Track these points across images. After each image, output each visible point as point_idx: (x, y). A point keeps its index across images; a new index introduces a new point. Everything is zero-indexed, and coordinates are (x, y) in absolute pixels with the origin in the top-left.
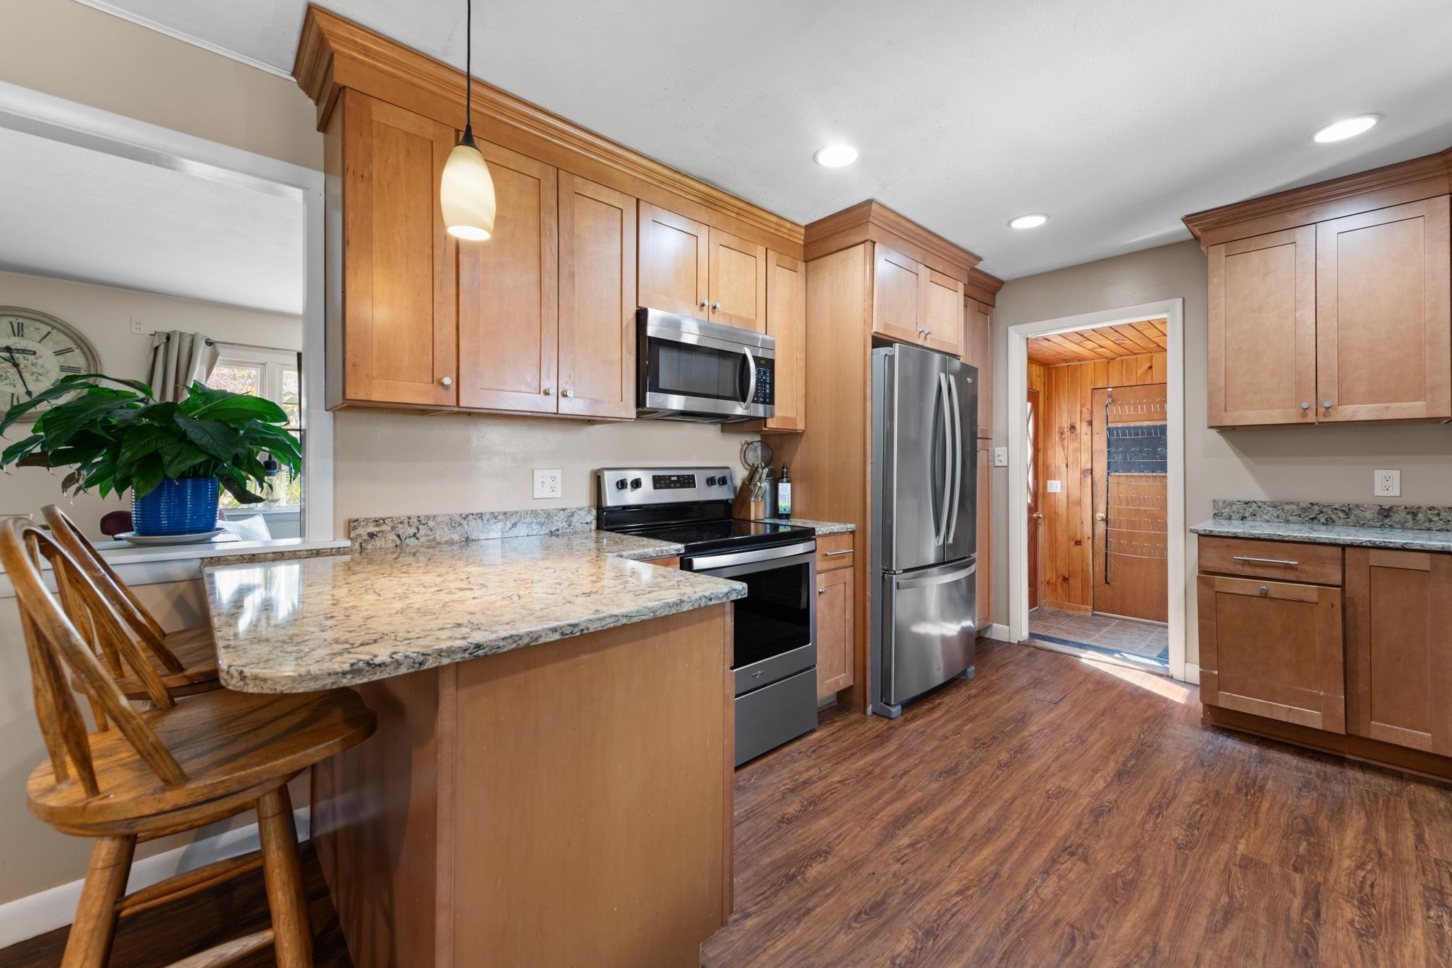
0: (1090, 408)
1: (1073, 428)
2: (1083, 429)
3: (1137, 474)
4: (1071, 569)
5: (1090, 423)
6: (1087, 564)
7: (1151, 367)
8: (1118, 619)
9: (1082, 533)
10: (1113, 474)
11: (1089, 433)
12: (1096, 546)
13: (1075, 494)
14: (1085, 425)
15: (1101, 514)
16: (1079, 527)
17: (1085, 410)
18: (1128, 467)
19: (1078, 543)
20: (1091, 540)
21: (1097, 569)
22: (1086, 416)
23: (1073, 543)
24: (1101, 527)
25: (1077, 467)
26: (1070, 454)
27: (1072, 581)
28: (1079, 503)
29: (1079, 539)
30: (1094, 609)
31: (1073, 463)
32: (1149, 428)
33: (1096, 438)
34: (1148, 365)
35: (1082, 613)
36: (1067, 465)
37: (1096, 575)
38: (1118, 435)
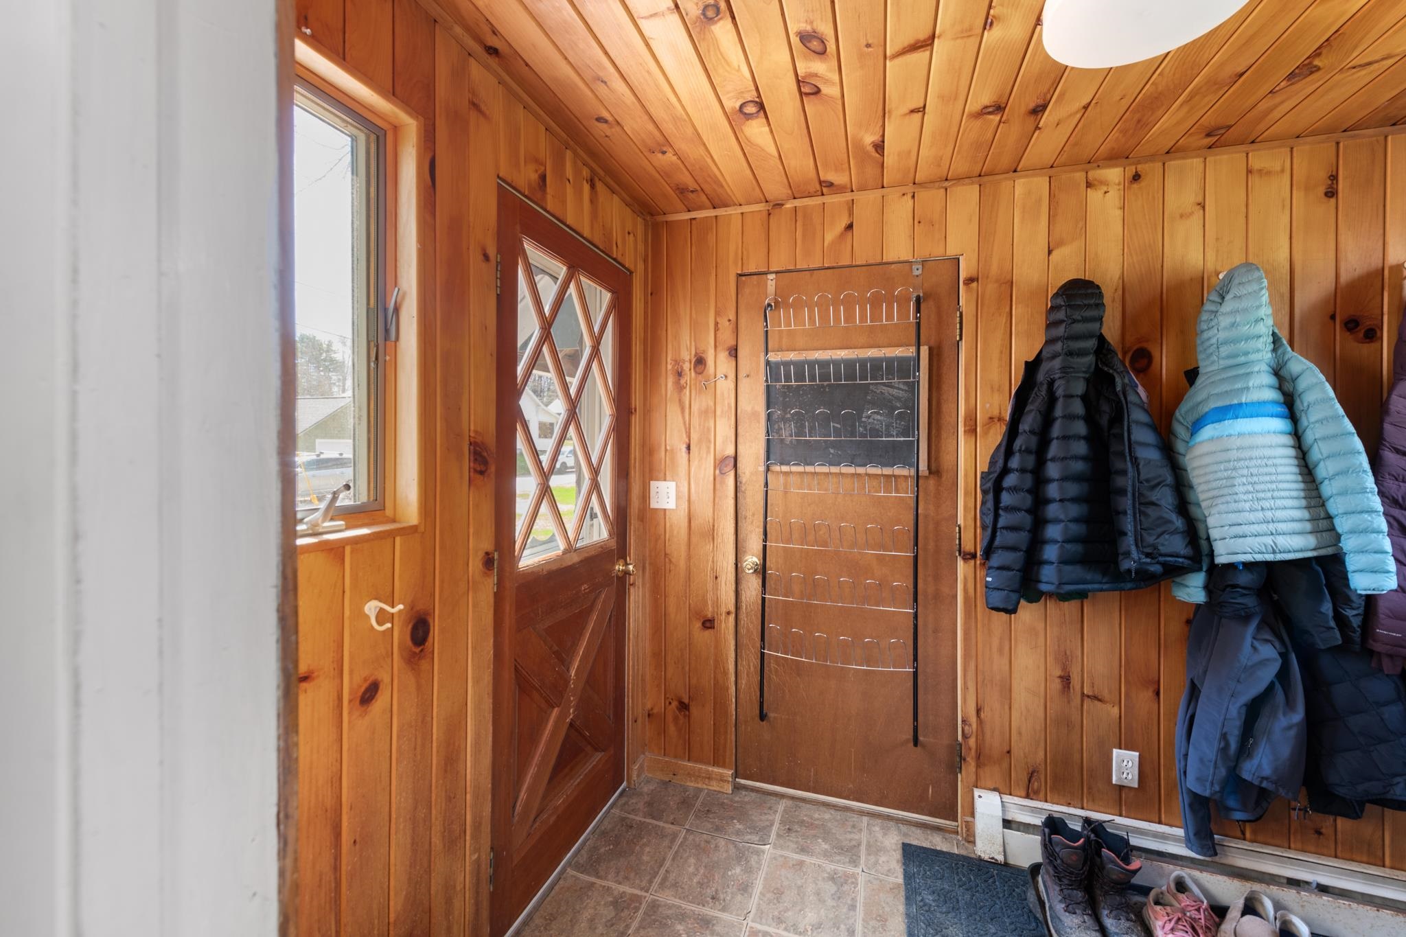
0: (732, 316)
1: (700, 362)
2: (720, 364)
3: (825, 469)
4: (694, 681)
5: (734, 352)
6: (725, 673)
7: (850, 227)
8: (782, 796)
9: (717, 603)
10: (777, 468)
11: (732, 376)
12: (743, 631)
13: (704, 511)
14: (723, 356)
15: (751, 560)
16: (710, 586)
17: (723, 322)
18: (806, 453)
19: (708, 624)
20: (732, 618)
21: (743, 682)
22: (727, 337)
23: (698, 625)
24: (752, 586)
25: (708, 452)
26: (695, 422)
27: (695, 711)
28: (711, 533)
29: (709, 616)
30: (736, 775)
31: (700, 441)
32: (850, 364)
33: (744, 384)
34: (844, 222)
35: (715, 786)
36: (689, 448)
37: (741, 696)
38: (788, 378)
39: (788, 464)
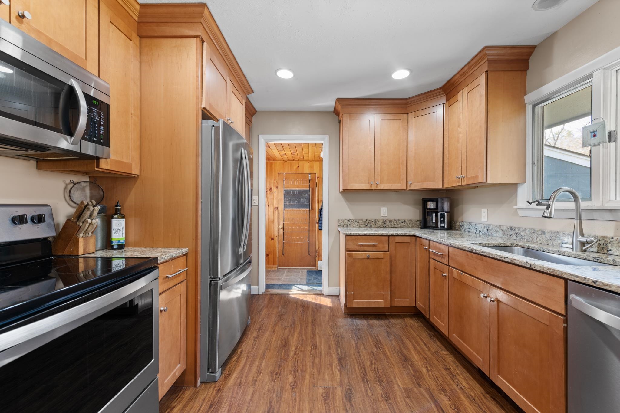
0: (277, 181)
1: (271, 189)
2: (274, 190)
3: (294, 209)
4: (269, 250)
5: (277, 187)
6: (276, 248)
7: (299, 166)
8: (287, 269)
9: (274, 235)
10: (286, 209)
11: (277, 192)
12: (279, 240)
13: (271, 218)
14: (275, 188)
15: (281, 226)
16: (273, 232)
17: (275, 182)
18: (291, 206)
19: (272, 239)
20: (277, 237)
21: (279, 249)
22: (276, 184)
23: (270, 239)
24: (281, 231)
25: (272, 206)
26: (270, 200)
27: (270, 256)
28: (273, 222)
29: (273, 237)
30: (278, 267)
31: (271, 204)
32: (298, 191)
33: (279, 194)
34: (298, 165)
35: (274, 269)
36: (268, 206)
37: (279, 252)
38: (288, 193)
39: (288, 208)
